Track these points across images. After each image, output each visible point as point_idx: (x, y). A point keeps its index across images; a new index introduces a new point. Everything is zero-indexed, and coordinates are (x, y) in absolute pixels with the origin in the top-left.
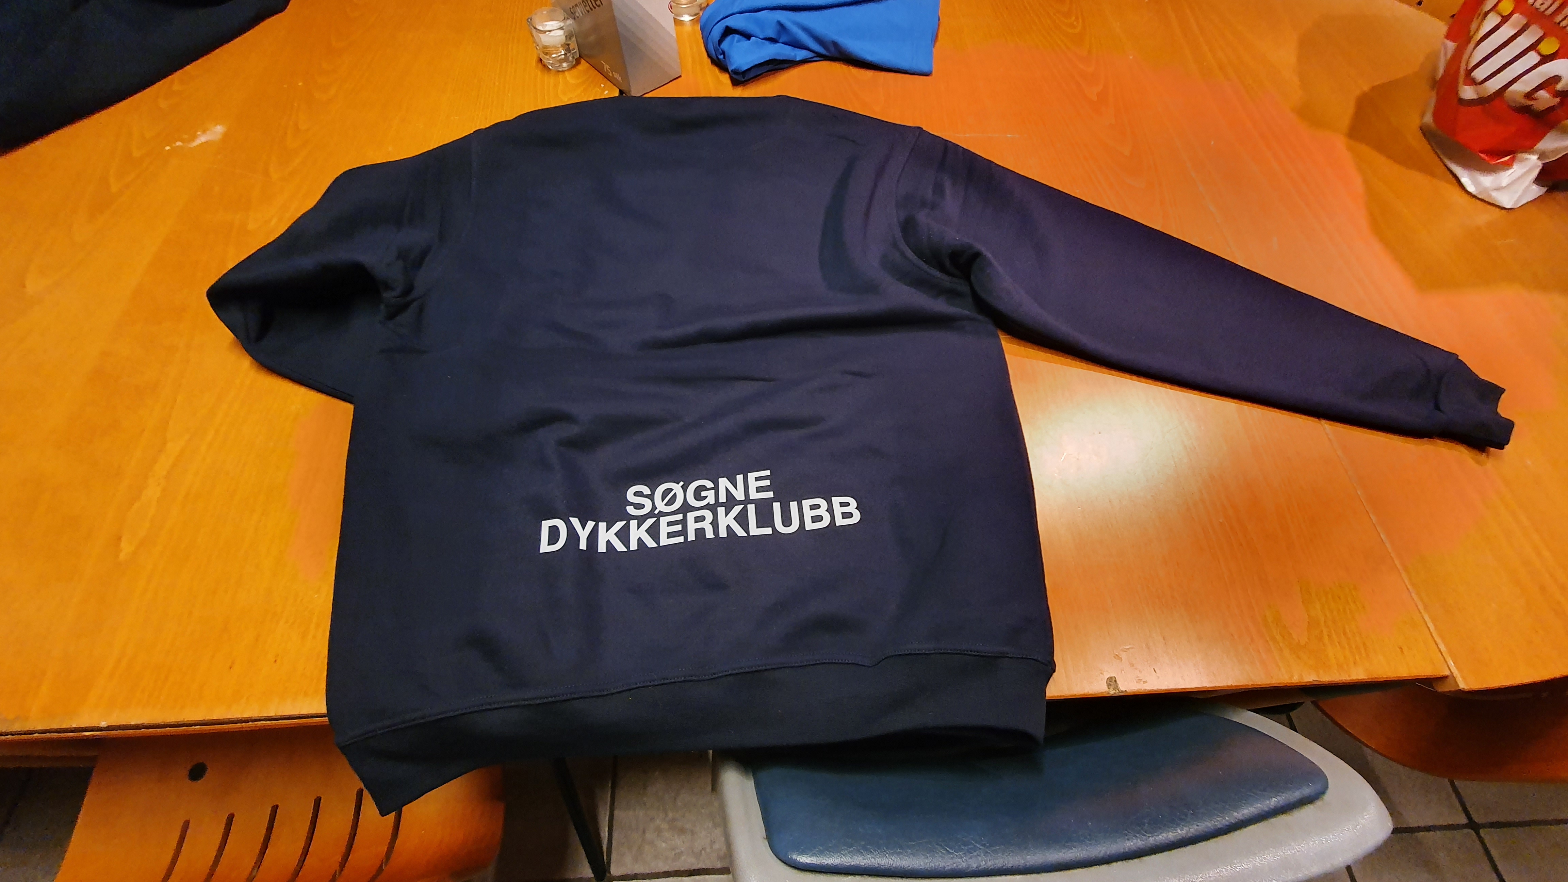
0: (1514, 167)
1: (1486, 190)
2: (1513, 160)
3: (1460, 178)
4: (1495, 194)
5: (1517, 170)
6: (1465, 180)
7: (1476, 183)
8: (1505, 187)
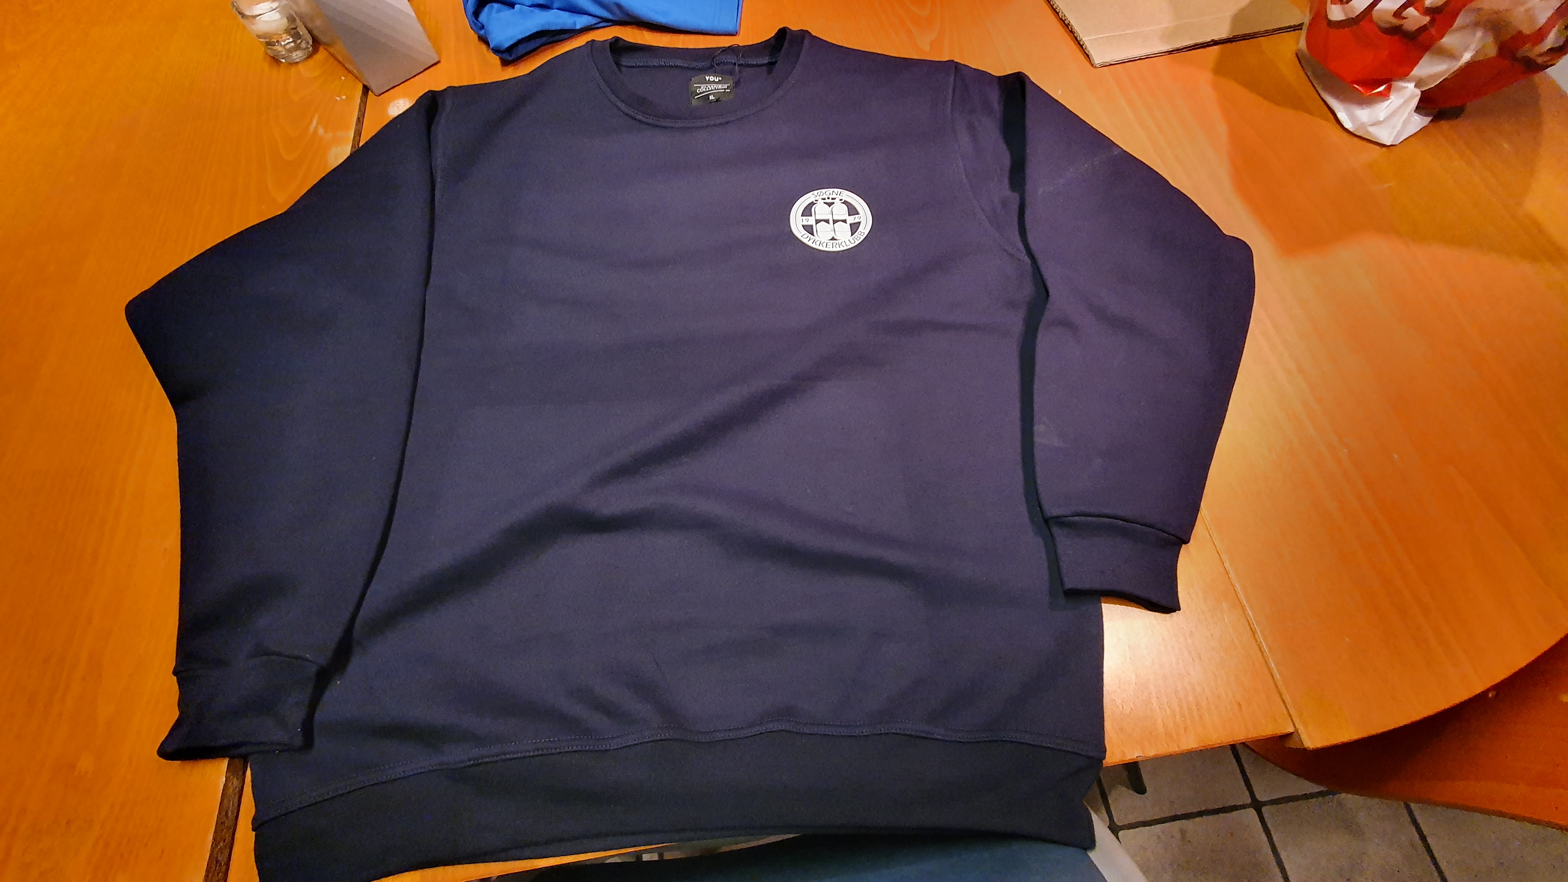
0: (1391, 97)
1: (1363, 125)
2: (1389, 89)
3: (1336, 113)
4: (1372, 130)
5: (1395, 100)
6: (1342, 116)
7: (1352, 118)
8: (1384, 120)
